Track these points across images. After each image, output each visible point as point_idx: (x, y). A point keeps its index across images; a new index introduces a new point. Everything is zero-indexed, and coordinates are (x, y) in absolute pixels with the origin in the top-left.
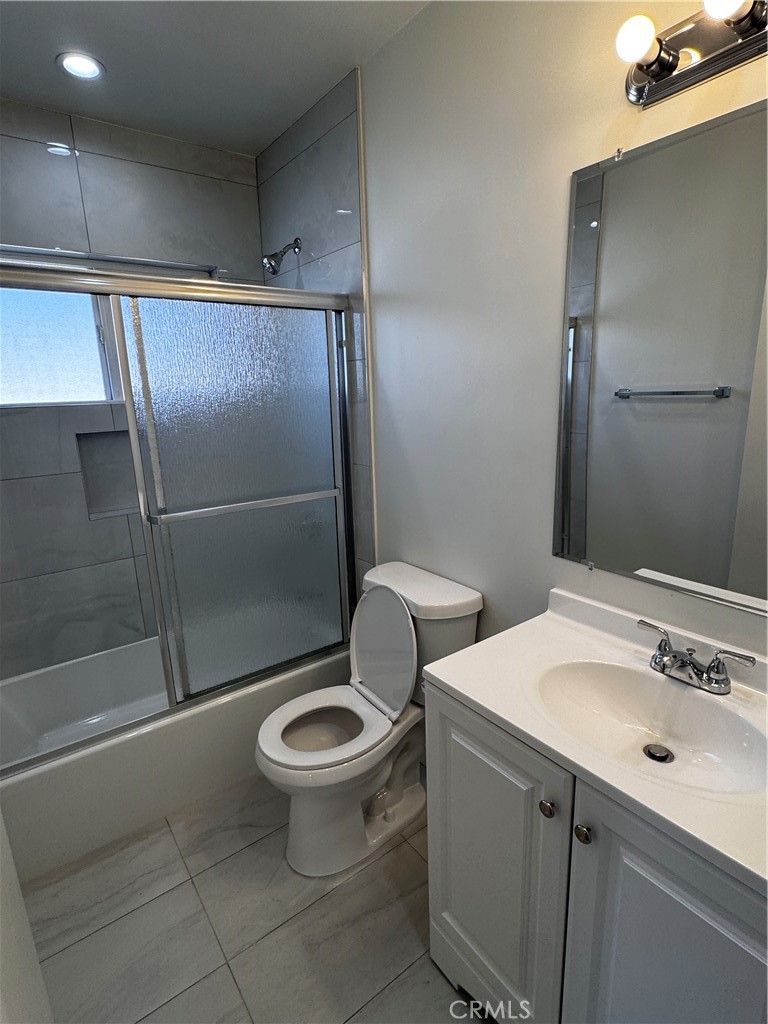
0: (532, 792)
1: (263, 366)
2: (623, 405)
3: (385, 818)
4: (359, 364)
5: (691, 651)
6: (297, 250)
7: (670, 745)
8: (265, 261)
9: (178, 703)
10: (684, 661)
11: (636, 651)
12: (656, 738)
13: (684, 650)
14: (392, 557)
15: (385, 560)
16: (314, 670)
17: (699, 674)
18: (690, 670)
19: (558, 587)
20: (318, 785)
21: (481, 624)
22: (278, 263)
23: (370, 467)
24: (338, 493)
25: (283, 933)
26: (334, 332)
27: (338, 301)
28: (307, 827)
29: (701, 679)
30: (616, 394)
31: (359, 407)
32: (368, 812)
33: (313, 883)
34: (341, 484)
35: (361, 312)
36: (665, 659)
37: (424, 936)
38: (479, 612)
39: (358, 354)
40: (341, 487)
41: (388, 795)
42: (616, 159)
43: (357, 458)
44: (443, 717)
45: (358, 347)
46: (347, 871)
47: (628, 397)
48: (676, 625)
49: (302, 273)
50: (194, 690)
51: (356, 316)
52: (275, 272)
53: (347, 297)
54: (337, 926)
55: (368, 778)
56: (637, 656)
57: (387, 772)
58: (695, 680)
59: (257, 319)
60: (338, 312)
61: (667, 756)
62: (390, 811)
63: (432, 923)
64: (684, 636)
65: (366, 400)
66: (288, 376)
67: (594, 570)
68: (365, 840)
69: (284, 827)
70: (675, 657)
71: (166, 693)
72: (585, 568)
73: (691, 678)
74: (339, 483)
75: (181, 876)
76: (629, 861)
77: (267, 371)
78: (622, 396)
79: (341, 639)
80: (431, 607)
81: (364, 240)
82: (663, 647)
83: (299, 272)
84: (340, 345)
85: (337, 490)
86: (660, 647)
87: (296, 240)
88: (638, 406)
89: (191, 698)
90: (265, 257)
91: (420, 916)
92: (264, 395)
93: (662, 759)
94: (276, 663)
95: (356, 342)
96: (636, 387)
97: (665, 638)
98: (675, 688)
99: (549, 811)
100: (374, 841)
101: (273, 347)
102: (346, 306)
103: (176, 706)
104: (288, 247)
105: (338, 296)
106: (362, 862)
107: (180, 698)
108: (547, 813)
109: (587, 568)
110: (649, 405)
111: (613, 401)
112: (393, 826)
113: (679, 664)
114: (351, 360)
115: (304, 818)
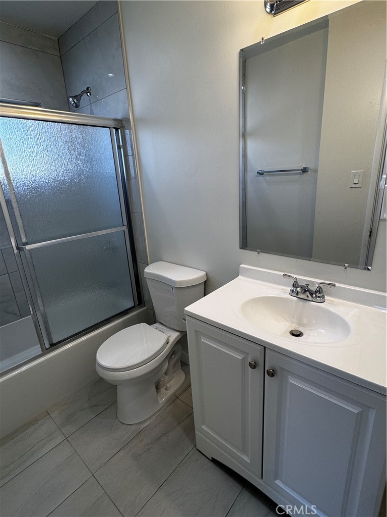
0: (244, 359)
1: (77, 159)
2: (261, 178)
3: (166, 389)
4: (130, 158)
5: (307, 285)
6: (88, 94)
7: (301, 329)
8: (71, 99)
9: (47, 349)
10: (305, 290)
11: (282, 289)
12: (294, 327)
13: (304, 285)
14: (157, 259)
15: (153, 261)
16: (121, 322)
17: (312, 295)
18: (308, 293)
19: (244, 264)
20: (132, 378)
21: (207, 287)
22: (79, 101)
23: (141, 213)
24: (125, 228)
25: (121, 454)
26: (116, 140)
27: (116, 123)
28: (127, 401)
29: (312, 297)
30: (258, 172)
31: (133, 181)
32: (157, 388)
33: (133, 427)
34: (126, 223)
35: (130, 129)
36: (298, 289)
37: (193, 440)
38: (205, 281)
39: (130, 153)
40: (126, 225)
41: (167, 378)
42: (262, 43)
43: (134, 209)
44: (196, 332)
45: (129, 148)
46: (150, 417)
47: (263, 174)
48: (298, 275)
49: (93, 107)
50: (55, 341)
51: (127, 131)
52: (77, 106)
53: (121, 120)
54: (149, 444)
55: (156, 371)
56: (283, 291)
57: (166, 366)
58: (310, 298)
59: (70, 132)
60: (117, 129)
61: (300, 334)
62: (168, 385)
63: (197, 432)
64: (303, 279)
65: (136, 177)
66: (92, 165)
67: (260, 253)
68: (158, 402)
69: (115, 403)
70: (302, 288)
71: (39, 345)
72: (256, 253)
73: (308, 297)
74: (125, 223)
75: (60, 438)
76: (292, 381)
77: (79, 162)
78: (261, 173)
79: (133, 305)
80: (181, 281)
81: (128, 88)
82: (295, 285)
83: (91, 107)
84: (119, 148)
85: (125, 227)
86: (293, 286)
87: (88, 88)
88: (268, 178)
89: (54, 346)
90: (70, 97)
91: (190, 430)
92: (79, 175)
93: (298, 336)
94: (100, 321)
95: (128, 145)
96: (266, 169)
97: (295, 280)
98: (301, 303)
99: (254, 366)
100: (162, 400)
101: (82, 148)
102: (120, 126)
103: (45, 351)
104: (83, 92)
105: (115, 120)
106: (157, 412)
107: (47, 346)
108: (253, 367)
109: (257, 253)
110: (273, 178)
111: (257, 176)
112: (170, 392)
113: (303, 291)
114: (126, 156)
115: (125, 396)
